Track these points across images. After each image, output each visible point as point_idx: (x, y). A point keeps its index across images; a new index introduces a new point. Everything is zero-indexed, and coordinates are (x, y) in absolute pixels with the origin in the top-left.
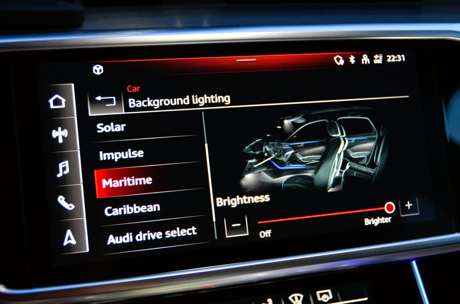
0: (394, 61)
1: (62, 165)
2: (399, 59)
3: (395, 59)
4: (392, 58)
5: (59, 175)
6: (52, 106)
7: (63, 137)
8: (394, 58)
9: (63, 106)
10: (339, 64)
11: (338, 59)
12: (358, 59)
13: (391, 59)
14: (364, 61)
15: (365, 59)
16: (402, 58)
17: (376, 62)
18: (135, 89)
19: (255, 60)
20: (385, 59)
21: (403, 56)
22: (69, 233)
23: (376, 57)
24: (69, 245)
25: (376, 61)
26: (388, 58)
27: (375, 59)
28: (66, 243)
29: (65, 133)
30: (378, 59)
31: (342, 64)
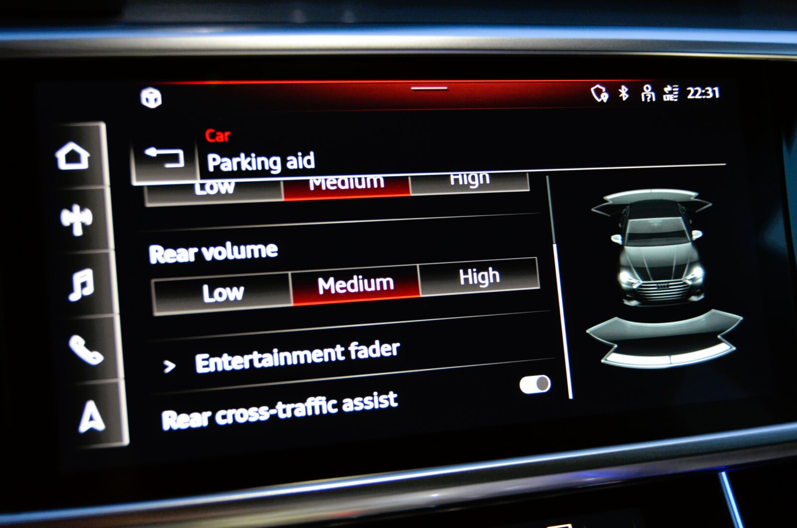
0: (700, 97)
1: (81, 277)
3: (702, 94)
4: (696, 92)
5: (74, 297)
6: (63, 165)
7: (84, 226)
8: (699, 93)
9: (84, 165)
10: (599, 100)
11: (598, 92)
12: (635, 92)
13: (695, 93)
14: (646, 97)
15: (648, 93)
16: (714, 92)
17: (668, 98)
18: (222, 137)
19: (446, 88)
20: (683, 93)
21: (716, 89)
22: (91, 408)
23: (668, 89)
24: (92, 431)
25: (666, 98)
26: (690, 91)
27: (665, 93)
28: (84, 427)
29: (87, 217)
30: (671, 92)
31: (605, 101)
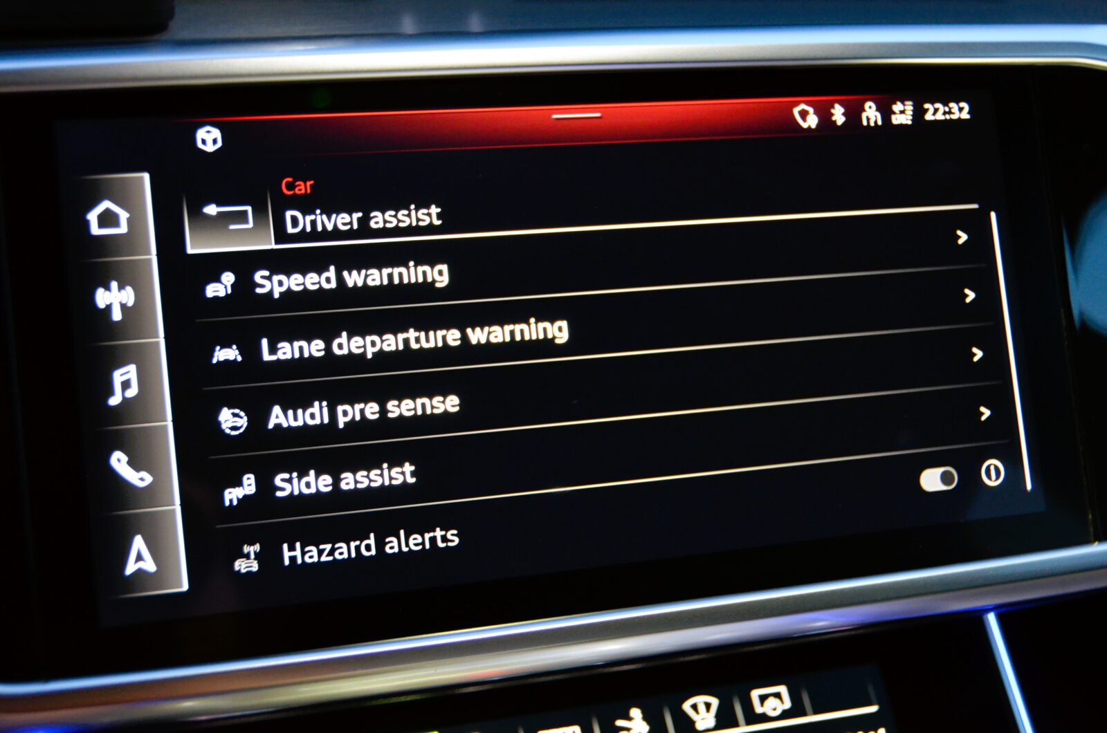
0: (943, 118)
1: (121, 375)
2: (954, 113)
3: (945, 113)
4: (936, 110)
5: (114, 401)
6: (95, 230)
7: (123, 307)
8: (941, 111)
9: (123, 229)
10: (804, 125)
11: (804, 114)
12: (854, 113)
13: (935, 112)
14: (868, 119)
15: (871, 114)
16: (963, 111)
17: (897, 119)
18: (302, 187)
19: (598, 115)
20: (919, 113)
21: (965, 107)
22: (138, 543)
23: (897, 107)
24: (140, 572)
26: (927, 110)
27: (894, 113)
28: (131, 568)
29: (128, 296)
30: (902, 112)
31: (813, 126)
